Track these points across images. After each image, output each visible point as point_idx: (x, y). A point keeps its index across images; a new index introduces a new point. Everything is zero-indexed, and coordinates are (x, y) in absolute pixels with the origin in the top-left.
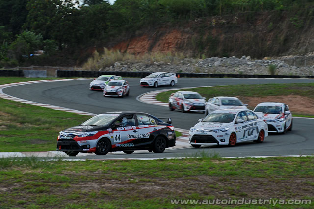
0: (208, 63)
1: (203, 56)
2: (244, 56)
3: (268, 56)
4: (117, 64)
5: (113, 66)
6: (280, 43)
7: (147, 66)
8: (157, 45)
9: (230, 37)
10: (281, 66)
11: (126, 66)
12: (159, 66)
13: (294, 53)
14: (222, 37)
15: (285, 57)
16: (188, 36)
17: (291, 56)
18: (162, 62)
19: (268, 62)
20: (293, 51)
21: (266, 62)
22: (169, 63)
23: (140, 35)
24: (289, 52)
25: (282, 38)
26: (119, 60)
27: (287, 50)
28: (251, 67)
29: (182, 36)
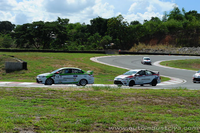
0: (183, 49)
1: (181, 47)
2: (198, 47)
5: (142, 50)
7: (156, 51)
8: (161, 42)
9: (193, 39)
11: (147, 50)
12: (161, 50)
16: (174, 38)
26: (145, 48)
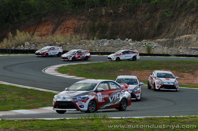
0: (99, 43)
1: (95, 38)
2: (127, 39)
3: (146, 39)
4: (27, 43)
5: (24, 45)
6: (155, 29)
8: (59, 29)
9: (116, 24)
10: (155, 47)
11: (34, 45)
12: (60, 45)
13: (166, 37)
14: (110, 24)
15: (158, 40)
16: (83, 22)
17: (163, 39)
18: (62, 43)
19: (146, 44)
20: (165, 35)
21: (144, 43)
22: (68, 44)
23: (45, 21)
24: (162, 36)
25: (156, 25)
26: (29, 40)
27: (161, 34)
28: (132, 47)
29: (79, 22)
